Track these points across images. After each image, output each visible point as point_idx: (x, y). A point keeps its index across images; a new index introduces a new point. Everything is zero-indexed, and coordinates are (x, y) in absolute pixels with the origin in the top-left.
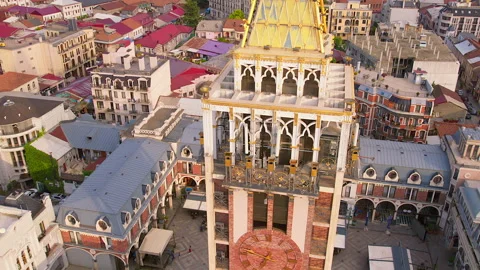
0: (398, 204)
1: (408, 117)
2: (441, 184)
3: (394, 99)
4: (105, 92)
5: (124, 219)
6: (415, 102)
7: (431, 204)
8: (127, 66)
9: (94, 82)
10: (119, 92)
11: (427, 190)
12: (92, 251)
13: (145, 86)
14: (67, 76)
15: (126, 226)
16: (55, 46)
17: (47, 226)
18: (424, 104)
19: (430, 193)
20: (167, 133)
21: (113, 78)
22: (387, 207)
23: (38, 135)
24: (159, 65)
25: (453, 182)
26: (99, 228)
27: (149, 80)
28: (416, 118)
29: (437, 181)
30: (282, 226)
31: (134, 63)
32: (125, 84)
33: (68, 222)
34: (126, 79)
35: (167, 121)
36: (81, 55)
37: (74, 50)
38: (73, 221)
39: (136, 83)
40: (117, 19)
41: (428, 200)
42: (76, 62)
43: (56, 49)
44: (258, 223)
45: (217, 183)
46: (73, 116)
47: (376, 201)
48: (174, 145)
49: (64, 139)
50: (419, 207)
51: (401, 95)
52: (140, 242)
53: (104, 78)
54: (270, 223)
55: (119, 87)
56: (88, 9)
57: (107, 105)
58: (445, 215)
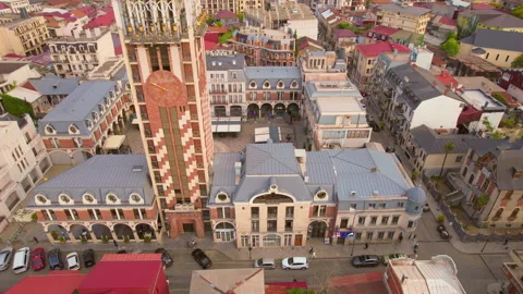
0: (273, 104)
1: (279, 53)
2: (297, 87)
3: (270, 42)
4: (62, 58)
5: (88, 125)
6: (283, 42)
7: (293, 101)
8: (77, 36)
9: (51, 50)
10: (74, 56)
11: (289, 91)
12: (69, 151)
13: (93, 49)
14: (28, 54)
15: (90, 129)
16: (10, 29)
17: (31, 136)
18: (289, 43)
19: (291, 94)
20: (113, 74)
21: (66, 45)
22: (267, 107)
23: (12, 87)
24: (103, 34)
25: (304, 84)
26: (70, 132)
27: (96, 45)
28: (285, 53)
29: (294, 85)
30: (167, 68)
31: (82, 34)
32: (78, 49)
33: (47, 132)
34: (77, 45)
35: (113, 67)
36: (37, 37)
37: (30, 33)
38: (51, 131)
39: (86, 48)
40: (63, 12)
41: (291, 98)
42: (34, 43)
43: (12, 32)
44: (155, 68)
45: (127, 45)
46: (39, 75)
47: (260, 104)
48: (119, 82)
49: (34, 89)
50: (286, 104)
51: (274, 39)
52: (103, 143)
53: (59, 46)
54: (161, 67)
55: (72, 52)
56: (35, 5)
57: (65, 67)
58: (302, 107)
